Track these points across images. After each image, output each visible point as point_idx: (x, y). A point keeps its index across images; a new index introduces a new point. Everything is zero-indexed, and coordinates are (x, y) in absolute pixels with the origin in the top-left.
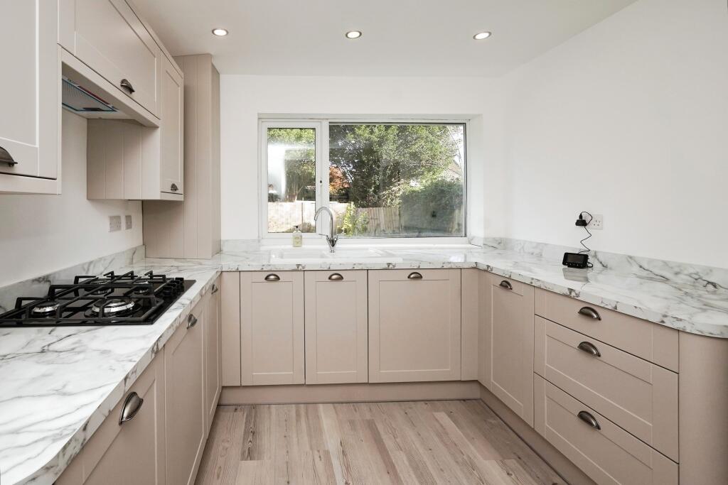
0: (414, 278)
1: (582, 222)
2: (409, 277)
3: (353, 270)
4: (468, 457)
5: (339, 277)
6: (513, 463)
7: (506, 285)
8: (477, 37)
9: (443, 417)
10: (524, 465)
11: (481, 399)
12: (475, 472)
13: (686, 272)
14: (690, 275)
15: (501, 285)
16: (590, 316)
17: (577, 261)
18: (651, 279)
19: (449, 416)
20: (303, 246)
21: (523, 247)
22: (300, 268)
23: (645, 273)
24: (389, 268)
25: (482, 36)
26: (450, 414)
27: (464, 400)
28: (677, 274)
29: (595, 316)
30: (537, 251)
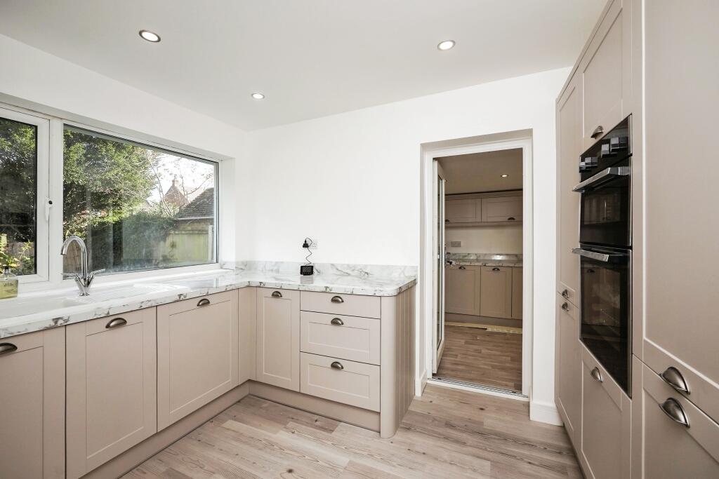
0: (203, 304)
1: (306, 245)
2: (198, 305)
3: (141, 309)
4: (265, 440)
5: (122, 321)
6: (291, 424)
7: (277, 295)
8: (254, 96)
9: (231, 424)
10: (297, 421)
11: (250, 394)
12: (275, 447)
13: (357, 269)
14: (358, 270)
15: (273, 295)
16: (337, 301)
17: (307, 271)
18: (343, 275)
19: (235, 420)
20: (19, 295)
21: (265, 267)
22: (60, 322)
23: (338, 273)
24: (181, 299)
25: (258, 96)
26: (235, 418)
27: (239, 401)
28: (353, 270)
29: (340, 300)
30: (275, 268)
